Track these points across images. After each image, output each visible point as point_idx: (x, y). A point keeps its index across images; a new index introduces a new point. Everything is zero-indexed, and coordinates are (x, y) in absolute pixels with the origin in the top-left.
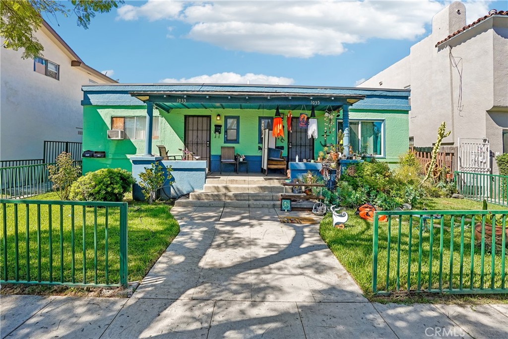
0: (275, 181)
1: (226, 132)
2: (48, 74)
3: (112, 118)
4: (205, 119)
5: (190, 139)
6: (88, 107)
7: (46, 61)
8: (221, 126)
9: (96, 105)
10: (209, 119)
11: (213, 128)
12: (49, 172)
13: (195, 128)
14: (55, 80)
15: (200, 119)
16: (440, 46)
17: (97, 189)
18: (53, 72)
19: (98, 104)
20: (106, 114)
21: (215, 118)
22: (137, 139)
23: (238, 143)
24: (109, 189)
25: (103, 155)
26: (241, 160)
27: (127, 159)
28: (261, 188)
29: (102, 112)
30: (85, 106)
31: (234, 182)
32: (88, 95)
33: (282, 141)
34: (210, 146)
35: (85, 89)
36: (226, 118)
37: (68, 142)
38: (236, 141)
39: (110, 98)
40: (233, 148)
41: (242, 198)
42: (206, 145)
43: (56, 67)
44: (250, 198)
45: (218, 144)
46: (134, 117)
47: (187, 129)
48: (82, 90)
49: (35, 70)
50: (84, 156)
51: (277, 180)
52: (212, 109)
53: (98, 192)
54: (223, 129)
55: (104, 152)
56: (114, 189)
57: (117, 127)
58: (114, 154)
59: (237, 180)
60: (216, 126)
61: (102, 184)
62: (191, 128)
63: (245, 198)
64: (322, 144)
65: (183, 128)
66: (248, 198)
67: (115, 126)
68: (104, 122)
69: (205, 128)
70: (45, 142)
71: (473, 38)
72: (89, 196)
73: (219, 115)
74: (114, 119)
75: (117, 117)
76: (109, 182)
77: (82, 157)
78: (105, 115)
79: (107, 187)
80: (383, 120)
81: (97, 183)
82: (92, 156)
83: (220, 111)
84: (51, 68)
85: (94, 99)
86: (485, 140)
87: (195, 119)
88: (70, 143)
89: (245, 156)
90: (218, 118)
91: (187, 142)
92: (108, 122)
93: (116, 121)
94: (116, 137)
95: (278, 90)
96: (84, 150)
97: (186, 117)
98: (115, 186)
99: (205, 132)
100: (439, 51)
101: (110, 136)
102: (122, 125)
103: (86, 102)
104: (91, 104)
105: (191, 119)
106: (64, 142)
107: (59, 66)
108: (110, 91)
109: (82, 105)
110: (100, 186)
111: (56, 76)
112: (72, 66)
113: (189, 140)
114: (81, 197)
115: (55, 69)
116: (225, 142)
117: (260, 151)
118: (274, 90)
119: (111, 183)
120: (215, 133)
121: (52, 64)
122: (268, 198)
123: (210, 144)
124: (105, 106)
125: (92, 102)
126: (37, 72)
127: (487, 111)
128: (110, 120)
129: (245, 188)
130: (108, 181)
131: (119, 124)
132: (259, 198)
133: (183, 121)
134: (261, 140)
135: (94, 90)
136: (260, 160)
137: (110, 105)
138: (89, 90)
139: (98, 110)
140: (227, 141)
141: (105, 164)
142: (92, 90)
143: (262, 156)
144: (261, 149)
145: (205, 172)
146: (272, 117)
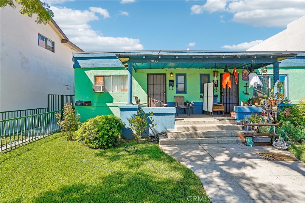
0: (227, 121)
1: (177, 85)
2: (48, 48)
3: (95, 77)
4: (162, 76)
5: (152, 90)
6: (78, 69)
7: (46, 39)
8: (173, 81)
9: (84, 68)
10: (164, 76)
11: (168, 83)
12: (57, 119)
13: (155, 83)
14: (51, 52)
15: (158, 76)
17: (100, 134)
18: (50, 47)
19: (85, 67)
20: (91, 74)
21: (169, 75)
22: (114, 91)
23: (186, 93)
24: (110, 134)
25: (89, 103)
26: (191, 105)
27: (107, 106)
28: (219, 127)
29: (88, 73)
30: (76, 69)
31: (197, 123)
32: (78, 61)
33: (217, 91)
34: (166, 96)
35: (76, 56)
36: (177, 75)
37: (63, 95)
38: (184, 91)
39: (94, 62)
40: (183, 96)
41: (209, 136)
42: (163, 95)
43: (52, 44)
44: (215, 135)
45: (171, 94)
46: (111, 75)
47: (149, 84)
48: (73, 57)
49: (39, 45)
50: (76, 105)
51: (228, 121)
52: (166, 69)
53: (102, 137)
54: (175, 82)
56: (113, 133)
57: (99, 83)
58: (98, 103)
59: (198, 121)
60: (170, 81)
61: (104, 130)
62: (152, 83)
63: (212, 136)
64: (244, 93)
65: (147, 83)
66: (213, 135)
67: (97, 83)
68: (90, 80)
69: (162, 83)
70: (48, 95)
72: (94, 140)
73: (171, 73)
74: (97, 77)
75: (98, 76)
76: (109, 128)
77: (75, 106)
79: (108, 131)
80: (287, 75)
81: (100, 128)
82: (82, 105)
83: (172, 70)
84: (49, 44)
85: (82, 63)
87: (155, 76)
88: (64, 95)
89: (193, 102)
90: (172, 75)
91: (149, 93)
92: (92, 80)
93: (98, 79)
94: (99, 90)
96: (76, 100)
97: (148, 75)
98: (113, 130)
99: (162, 86)
101: (95, 90)
102: (102, 82)
103: (76, 66)
104: (80, 67)
105: (152, 76)
106: (60, 95)
107: (54, 42)
108: (93, 57)
109: (73, 68)
110: (102, 131)
111: (52, 50)
112: (62, 43)
113: (151, 92)
114: (88, 141)
115: (51, 44)
116: (177, 93)
117: (201, 98)
119: (111, 128)
120: (170, 86)
121: (50, 41)
122: (228, 135)
123: (166, 94)
124: (90, 68)
125: (81, 66)
126: (40, 46)
128: (94, 78)
129: (207, 128)
130: (108, 126)
131: (100, 81)
132: (222, 135)
133: (147, 78)
134: (202, 91)
135: (82, 57)
136: (201, 104)
137: (94, 67)
138: (79, 57)
139: (85, 71)
140: (178, 92)
141: (91, 110)
142: (80, 57)
143: (203, 102)
144: (202, 97)
145: (174, 116)
146: (209, 74)
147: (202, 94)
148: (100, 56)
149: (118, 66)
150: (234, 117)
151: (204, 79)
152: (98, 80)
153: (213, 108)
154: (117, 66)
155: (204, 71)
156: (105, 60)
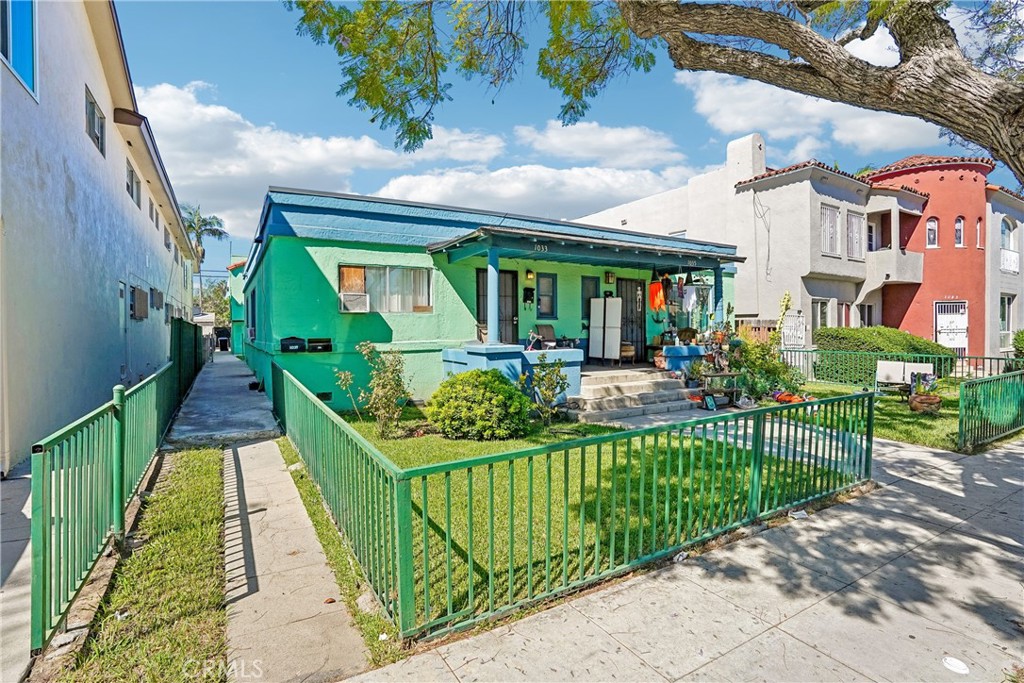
0: (656, 374)
1: (539, 300)
3: (340, 267)
4: (509, 277)
8: (532, 290)
9: (306, 238)
10: (514, 276)
11: (521, 293)
16: (741, 187)
19: (310, 236)
21: (524, 275)
22: (392, 311)
23: (556, 318)
25: (326, 345)
26: (572, 346)
27: (377, 352)
29: (317, 253)
31: (615, 379)
32: (284, 213)
34: (517, 325)
35: (278, 199)
36: (540, 275)
38: (552, 314)
39: (335, 224)
40: (551, 326)
42: (511, 322)
45: (528, 320)
46: (385, 267)
47: (482, 294)
48: (269, 199)
50: (284, 349)
52: (518, 260)
54: (535, 293)
55: (329, 341)
57: (350, 287)
58: (348, 343)
60: (525, 290)
64: (654, 320)
65: (475, 291)
67: (347, 284)
68: (324, 276)
69: (510, 292)
71: (784, 187)
73: (528, 271)
74: (345, 269)
75: (349, 266)
78: (326, 260)
82: (302, 349)
83: (529, 263)
85: (299, 222)
86: (799, 312)
90: (529, 277)
91: (481, 318)
92: (332, 277)
93: (348, 273)
94: (361, 308)
95: (607, 235)
97: (478, 271)
99: (509, 300)
100: (738, 192)
102: (360, 282)
103: (279, 228)
104: (293, 234)
108: (335, 209)
112: (114, 121)
116: (538, 318)
117: (584, 331)
118: (601, 234)
120: (524, 302)
122: (673, 397)
123: (517, 320)
124: (326, 240)
125: (295, 230)
127: (802, 278)
128: (336, 271)
131: (355, 279)
133: (475, 278)
134: (587, 315)
135: (300, 204)
136: (585, 343)
137: (338, 239)
138: (289, 203)
139: (308, 249)
140: (541, 316)
141: (328, 364)
142: (294, 203)
143: (588, 340)
144: (587, 328)
145: (579, 367)
146: (598, 278)
147: (585, 322)
148: (355, 209)
149: (407, 243)
150: (662, 366)
151: (590, 289)
152: (348, 276)
153: (621, 351)
154: (404, 243)
155: (590, 271)
156: (368, 220)
